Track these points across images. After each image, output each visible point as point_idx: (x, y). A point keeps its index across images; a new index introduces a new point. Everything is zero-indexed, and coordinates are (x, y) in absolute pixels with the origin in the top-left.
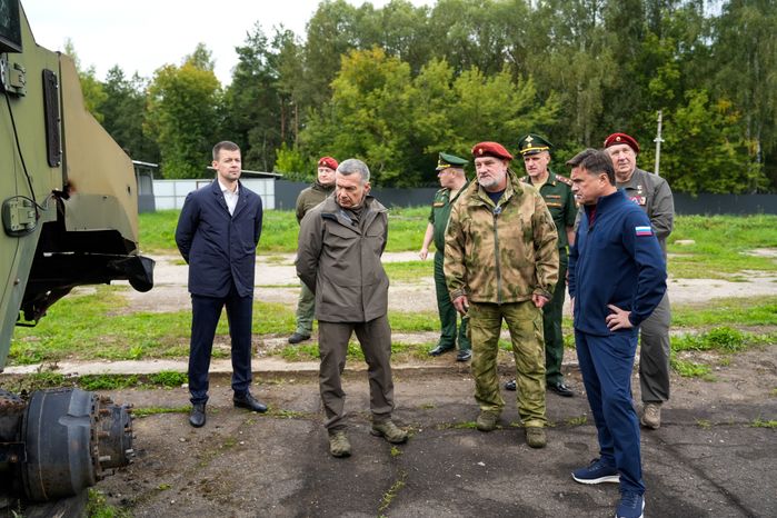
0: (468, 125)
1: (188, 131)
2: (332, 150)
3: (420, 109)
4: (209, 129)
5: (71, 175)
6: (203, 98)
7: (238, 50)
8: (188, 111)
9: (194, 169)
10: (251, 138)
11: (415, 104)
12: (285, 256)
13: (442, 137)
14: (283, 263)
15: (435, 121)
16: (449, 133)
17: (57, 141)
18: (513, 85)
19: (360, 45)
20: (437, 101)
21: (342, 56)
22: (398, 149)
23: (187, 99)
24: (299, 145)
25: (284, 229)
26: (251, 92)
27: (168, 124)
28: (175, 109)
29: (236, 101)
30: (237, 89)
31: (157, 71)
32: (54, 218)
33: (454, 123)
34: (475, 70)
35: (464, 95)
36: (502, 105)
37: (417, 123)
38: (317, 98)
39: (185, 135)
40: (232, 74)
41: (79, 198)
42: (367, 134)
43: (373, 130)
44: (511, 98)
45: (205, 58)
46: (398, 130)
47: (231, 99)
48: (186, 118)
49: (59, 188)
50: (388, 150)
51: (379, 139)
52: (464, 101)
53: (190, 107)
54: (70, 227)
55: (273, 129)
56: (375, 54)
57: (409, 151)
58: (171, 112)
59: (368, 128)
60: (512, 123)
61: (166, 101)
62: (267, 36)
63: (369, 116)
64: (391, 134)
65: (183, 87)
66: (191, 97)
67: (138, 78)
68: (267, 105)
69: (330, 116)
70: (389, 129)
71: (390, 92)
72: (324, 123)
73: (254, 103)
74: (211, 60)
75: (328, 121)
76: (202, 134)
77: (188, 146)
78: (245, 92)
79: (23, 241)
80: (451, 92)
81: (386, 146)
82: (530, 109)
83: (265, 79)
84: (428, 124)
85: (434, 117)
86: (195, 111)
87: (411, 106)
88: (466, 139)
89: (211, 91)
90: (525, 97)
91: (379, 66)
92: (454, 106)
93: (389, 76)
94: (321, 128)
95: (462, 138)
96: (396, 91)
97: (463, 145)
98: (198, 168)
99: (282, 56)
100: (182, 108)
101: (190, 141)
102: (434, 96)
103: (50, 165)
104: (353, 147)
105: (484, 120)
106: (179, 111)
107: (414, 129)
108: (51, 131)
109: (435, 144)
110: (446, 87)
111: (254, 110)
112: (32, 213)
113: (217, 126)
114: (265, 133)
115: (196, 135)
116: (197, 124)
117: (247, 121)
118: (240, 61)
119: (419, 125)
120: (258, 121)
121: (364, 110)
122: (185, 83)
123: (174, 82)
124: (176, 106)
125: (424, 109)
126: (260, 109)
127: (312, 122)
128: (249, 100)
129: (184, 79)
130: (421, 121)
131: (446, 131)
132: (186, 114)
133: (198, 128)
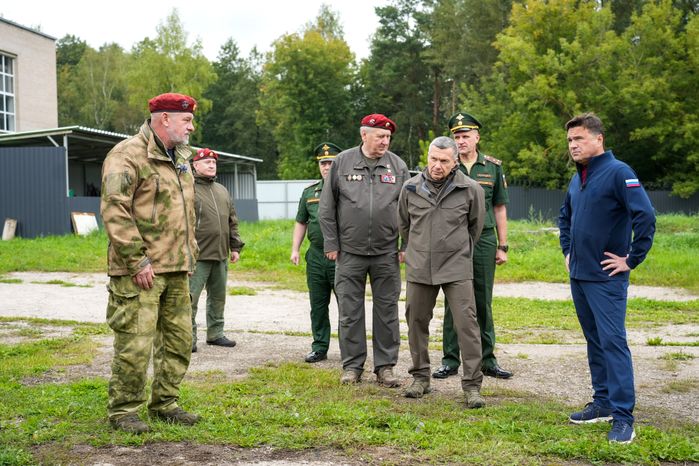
1: (312, 119)
3: (629, 71)
4: (340, 117)
6: (331, 76)
7: (378, 11)
8: (313, 93)
11: (620, 65)
13: (661, 115)
15: (652, 88)
16: (674, 106)
20: (654, 60)
21: (514, 4)
23: (311, 76)
26: (393, 64)
27: (288, 110)
28: (296, 90)
29: (373, 77)
30: (377, 62)
31: (274, 43)
33: (681, 91)
37: (625, 92)
38: (477, 68)
39: (308, 124)
40: (370, 44)
42: (548, 113)
43: (557, 109)
45: (332, 22)
47: (368, 75)
48: (309, 101)
53: (315, 86)
55: (421, 113)
58: (291, 94)
59: (549, 105)
61: (288, 80)
63: (549, 84)
65: (306, 61)
66: (317, 74)
67: (256, 54)
68: (415, 81)
69: (493, 92)
72: (486, 102)
74: (339, 25)
76: (329, 121)
78: (384, 66)
83: (413, 47)
84: (641, 92)
85: (649, 84)
86: (321, 92)
93: (581, 25)
95: (693, 116)
99: (436, 15)
100: (304, 87)
101: (314, 131)
102: (651, 53)
104: (527, 132)
106: (301, 93)
107: (621, 102)
109: (650, 124)
111: (397, 88)
113: (348, 111)
114: (411, 118)
115: (322, 124)
116: (323, 109)
117: (386, 105)
118: (381, 25)
119: (628, 97)
120: (401, 104)
121: (543, 76)
122: (309, 56)
123: (294, 55)
124: (297, 86)
125: (635, 72)
126: (405, 87)
127: (467, 102)
128: (390, 76)
129: (307, 51)
130: (630, 90)
131: (668, 104)
132: (310, 96)
133: (325, 115)
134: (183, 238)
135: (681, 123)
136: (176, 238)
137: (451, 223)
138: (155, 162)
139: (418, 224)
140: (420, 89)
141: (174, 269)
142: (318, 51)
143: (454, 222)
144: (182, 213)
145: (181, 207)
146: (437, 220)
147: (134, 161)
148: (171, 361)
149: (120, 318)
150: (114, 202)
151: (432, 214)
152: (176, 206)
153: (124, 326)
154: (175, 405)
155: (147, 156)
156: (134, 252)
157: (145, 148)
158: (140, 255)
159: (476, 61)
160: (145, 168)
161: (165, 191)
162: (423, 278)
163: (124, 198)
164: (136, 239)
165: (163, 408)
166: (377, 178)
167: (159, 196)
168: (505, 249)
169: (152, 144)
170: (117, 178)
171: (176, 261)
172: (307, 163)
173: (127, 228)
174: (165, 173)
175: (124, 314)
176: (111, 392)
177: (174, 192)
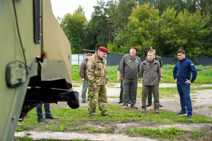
0: (182, 33)
2: (129, 43)
3: (163, 26)
4: (83, 36)
5: (45, 49)
6: (80, 25)
7: (94, 7)
9: (78, 50)
10: (98, 39)
11: (161, 25)
12: (114, 84)
13: (172, 37)
14: (114, 87)
15: (169, 31)
16: (175, 35)
17: (39, 28)
18: (201, 17)
19: (139, 4)
20: (170, 23)
21: (133, 8)
22: (154, 42)
23: (74, 25)
24: (115, 42)
25: (113, 73)
26: (98, 22)
27: (69, 34)
28: (71, 29)
29: (93, 25)
30: (94, 21)
31: (64, 16)
32: (36, 74)
33: (176, 32)
34: (185, 10)
35: (181, 20)
36: (197, 24)
37: (162, 32)
38: (122, 24)
39: (74, 38)
40: (91, 16)
41: (48, 61)
42: (142, 37)
43: (144, 35)
44: (200, 21)
45: (81, 10)
46: (154, 35)
47: (91, 25)
48: (74, 32)
49: (39, 56)
50: (150, 43)
51: (147, 38)
52: (181, 23)
53: (76, 28)
54: (43, 79)
55: (105, 36)
56: (145, 6)
57: (158, 43)
58: (69, 30)
59: (142, 34)
60: (202, 31)
61: (68, 26)
62: (105, 2)
63: (143, 30)
64: (151, 37)
65: (73, 21)
66: (76, 24)
67: (59, 18)
68: (104, 27)
69: (127, 30)
70: (150, 34)
71: (151, 20)
72: (125, 33)
73: (99, 26)
74: (83, 11)
75: (126, 32)
76: (80, 38)
77: (75, 42)
78: (96, 22)
79: (18, 90)
80: (176, 20)
81: (150, 41)
82: (208, 25)
83: (103, 17)
84: (166, 32)
85: (169, 30)
86: (78, 29)
87: (159, 26)
88: (182, 38)
89: (83, 22)
90: (206, 21)
91: (147, 11)
92: (177, 25)
93: (151, 14)
94: (124, 35)
95: (180, 38)
96: (153, 20)
97: (181, 41)
98: (79, 50)
99: (110, 9)
100: (73, 28)
101: (76, 40)
102: (169, 22)
103: (35, 42)
104: (136, 42)
105: (189, 30)
106: (72, 29)
107: (161, 34)
108: (36, 22)
109: (169, 40)
110: (174, 18)
111: (99, 29)
112: (24, 71)
113: (85, 35)
114: (103, 37)
115: (78, 38)
116: (78, 34)
117: (96, 33)
118: (95, 11)
119: (163, 33)
120: (100, 33)
121: (141, 27)
122: (74, 20)
123: (70, 19)
124: (71, 28)
125: (165, 27)
126: (101, 28)
127: (120, 33)
128: (97, 25)
129: (73, 18)
130: (163, 31)
131: (174, 35)
132: (75, 30)
133: (79, 36)
134: (104, 78)
135: (177, 40)
136: (103, 78)
137: (154, 71)
138: (98, 62)
139: (146, 72)
140: (105, 29)
141: (102, 85)
142: (77, 18)
143: (155, 71)
144: (104, 72)
145: (104, 71)
146: (151, 71)
147: (94, 62)
148: (103, 103)
149: (91, 94)
150: (90, 71)
151: (150, 69)
152: (103, 71)
153: (92, 96)
154: (107, 113)
155: (96, 61)
156: (93, 82)
157: (96, 59)
158: (94, 83)
159: (122, 22)
160: (96, 63)
161: (100, 68)
162: (148, 84)
163: (92, 70)
164: (94, 79)
165: (104, 113)
166: (134, 62)
167: (99, 69)
168: (162, 77)
169: (97, 58)
170: (90, 66)
171: (102, 83)
172: (74, 49)
173: (92, 77)
174: (100, 64)
175: (92, 94)
176: (89, 110)
177: (102, 68)
